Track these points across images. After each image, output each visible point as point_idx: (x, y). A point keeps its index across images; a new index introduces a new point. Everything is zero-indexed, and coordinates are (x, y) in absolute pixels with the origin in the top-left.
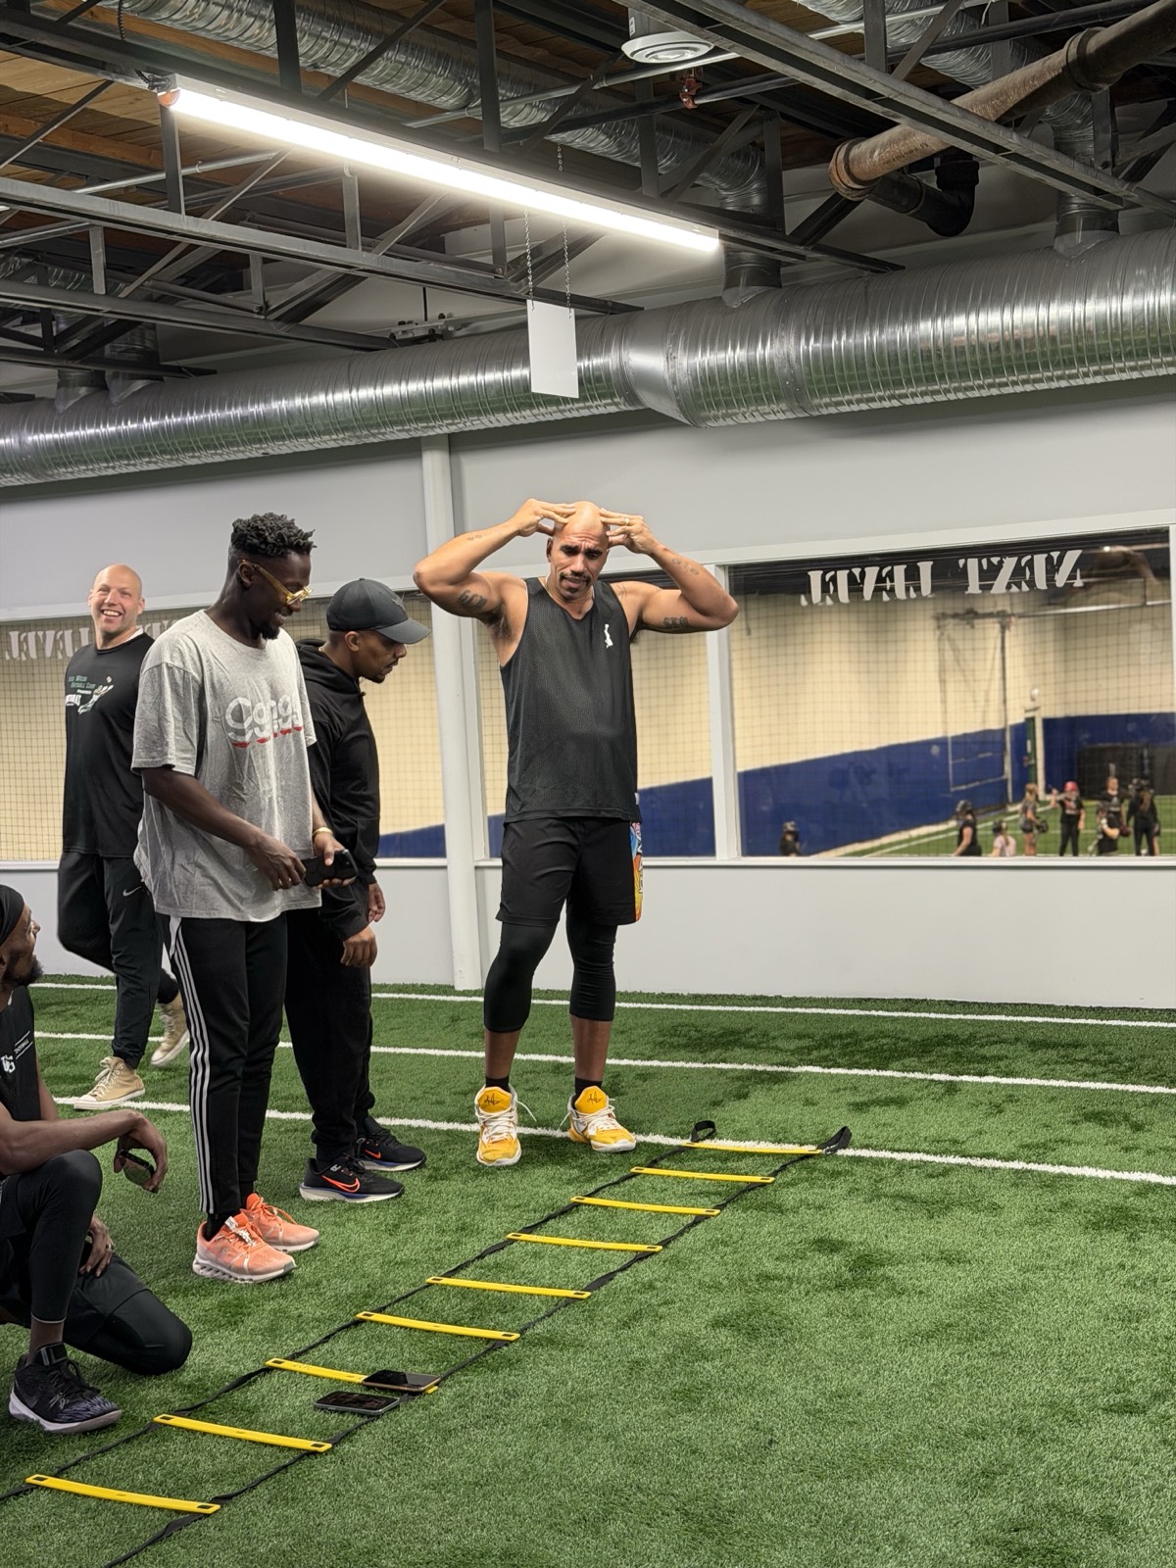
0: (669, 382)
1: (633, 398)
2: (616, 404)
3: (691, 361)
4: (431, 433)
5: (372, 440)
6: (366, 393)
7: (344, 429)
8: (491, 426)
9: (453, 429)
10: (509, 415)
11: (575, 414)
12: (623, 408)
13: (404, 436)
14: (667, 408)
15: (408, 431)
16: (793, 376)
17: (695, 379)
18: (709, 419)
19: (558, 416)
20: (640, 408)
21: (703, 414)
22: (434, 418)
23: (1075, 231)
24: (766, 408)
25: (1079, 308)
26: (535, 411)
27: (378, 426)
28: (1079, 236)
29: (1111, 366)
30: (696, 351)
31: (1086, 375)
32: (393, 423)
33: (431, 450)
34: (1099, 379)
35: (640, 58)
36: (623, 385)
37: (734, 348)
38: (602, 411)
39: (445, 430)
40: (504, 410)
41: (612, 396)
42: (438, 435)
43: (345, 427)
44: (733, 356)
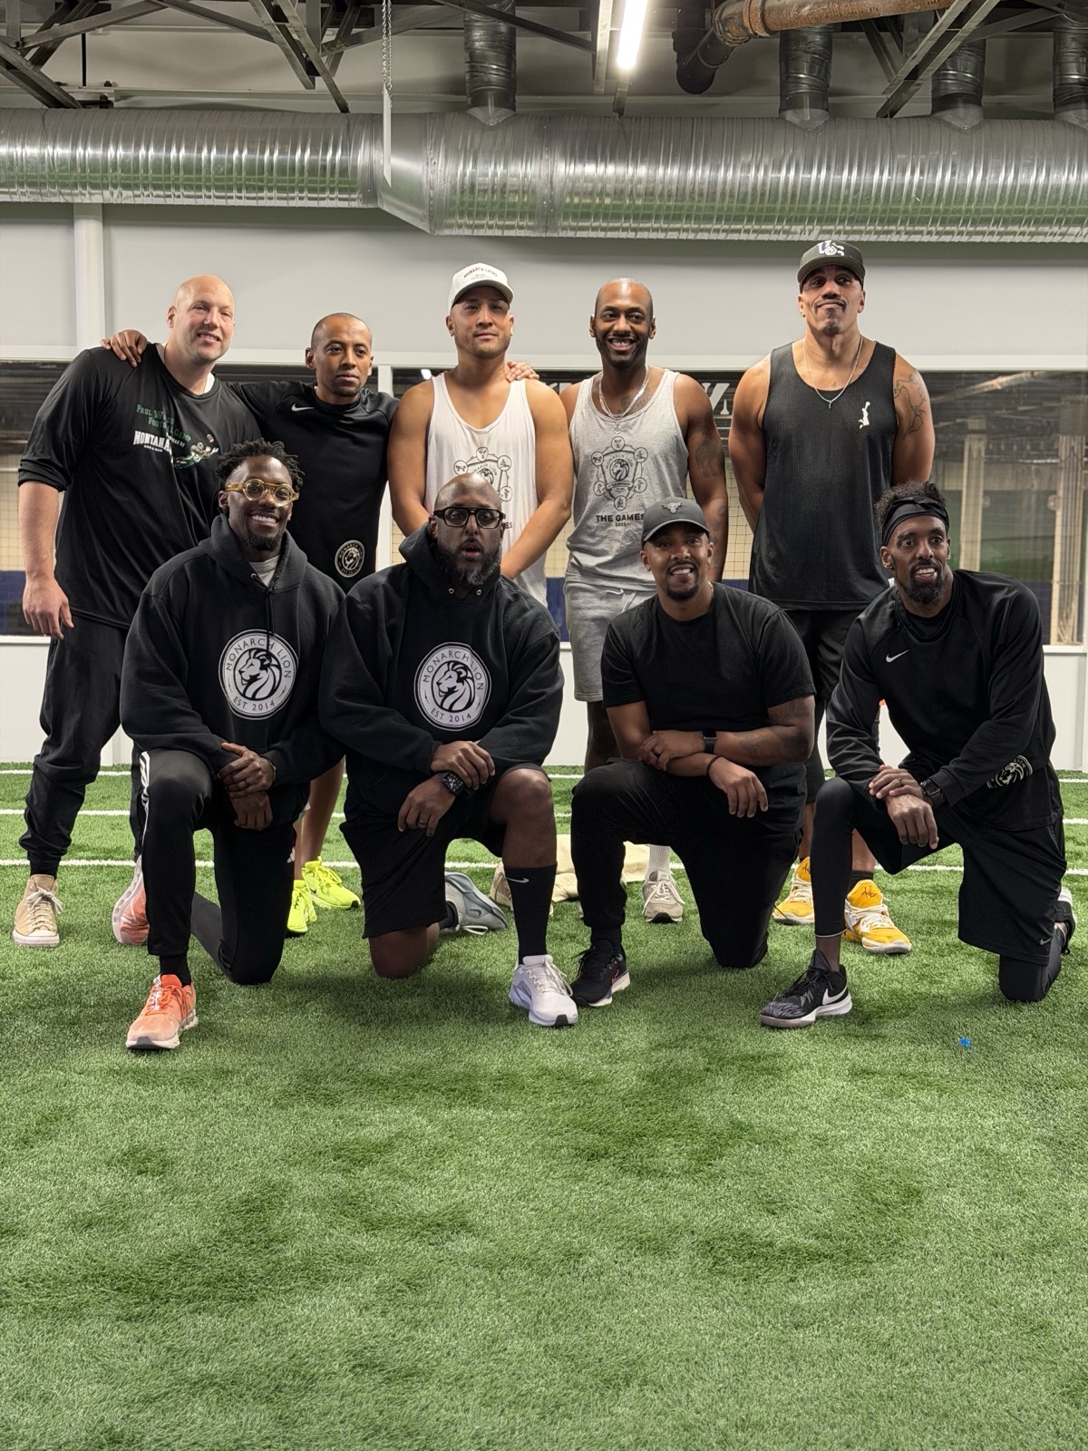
0: (426, 187)
1: (371, 196)
2: (350, 200)
3: (447, 170)
12: (357, 204)
14: (405, 211)
16: (552, 197)
17: (453, 188)
18: (448, 227)
20: (373, 207)
21: (448, 222)
23: (801, 107)
24: (513, 224)
28: (807, 113)
30: (458, 160)
33: (88, 218)
36: (369, 184)
37: (497, 163)
38: (332, 204)
41: (351, 191)
44: (496, 170)
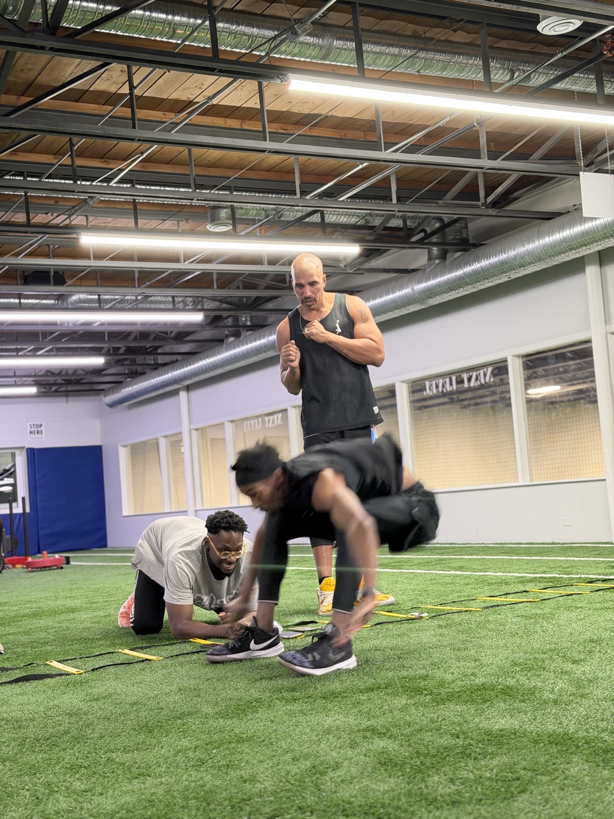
7: (540, 260)
13: (568, 259)
15: (569, 256)
22: (578, 247)
27: (553, 256)
32: (561, 253)
35: (546, 32)
43: (539, 259)
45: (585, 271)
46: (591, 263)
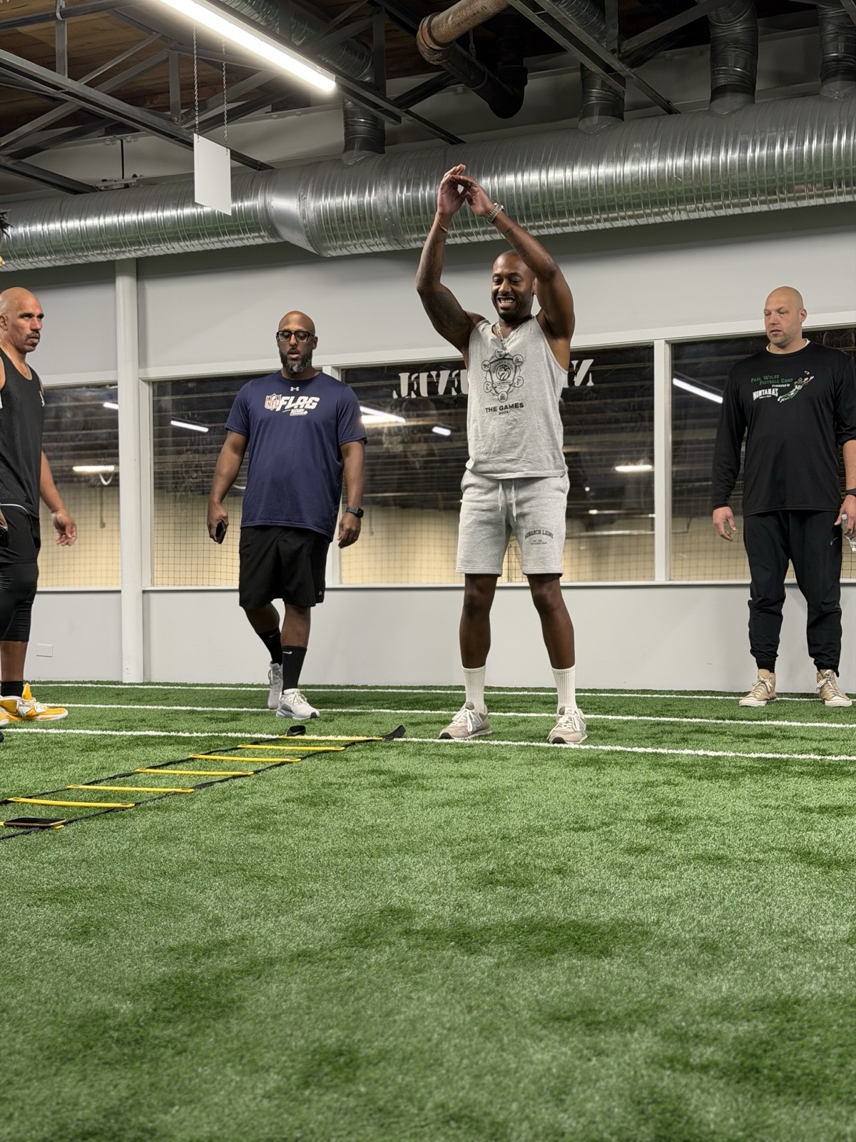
0: (300, 219)
1: (273, 232)
2: (262, 237)
3: (317, 204)
4: (123, 257)
5: (78, 261)
6: (73, 224)
7: (56, 252)
8: (168, 252)
9: (139, 254)
10: (182, 244)
11: (231, 245)
12: (268, 240)
13: (102, 258)
14: (299, 240)
15: (105, 254)
16: (390, 214)
17: (319, 215)
18: (329, 249)
19: (219, 246)
20: (281, 241)
21: (325, 245)
22: (125, 245)
23: (593, 116)
24: (371, 241)
25: (594, 171)
26: (202, 241)
27: (82, 250)
28: (596, 119)
29: (616, 215)
30: (321, 196)
31: (599, 221)
32: (94, 248)
33: (123, 274)
34: (608, 225)
36: (267, 222)
37: (348, 194)
38: (252, 242)
39: (133, 255)
40: (178, 240)
41: (259, 230)
42: (128, 259)
43: (57, 250)
44: (347, 201)
45: (114, 282)
46: (125, 273)
